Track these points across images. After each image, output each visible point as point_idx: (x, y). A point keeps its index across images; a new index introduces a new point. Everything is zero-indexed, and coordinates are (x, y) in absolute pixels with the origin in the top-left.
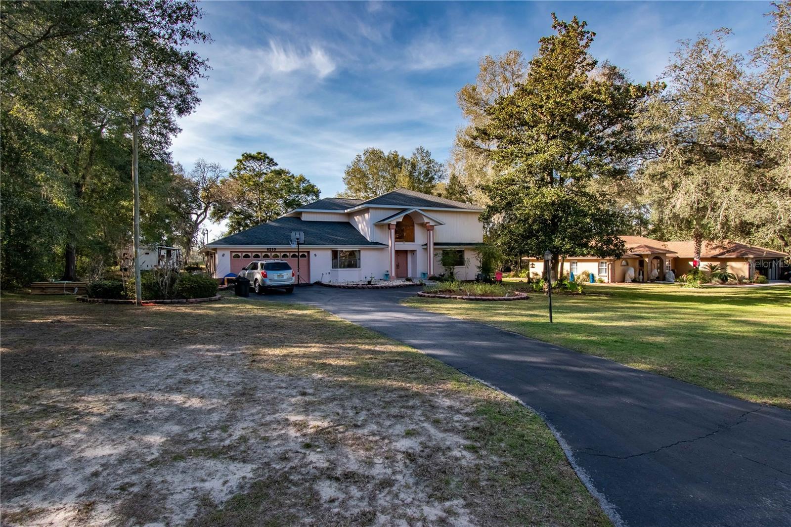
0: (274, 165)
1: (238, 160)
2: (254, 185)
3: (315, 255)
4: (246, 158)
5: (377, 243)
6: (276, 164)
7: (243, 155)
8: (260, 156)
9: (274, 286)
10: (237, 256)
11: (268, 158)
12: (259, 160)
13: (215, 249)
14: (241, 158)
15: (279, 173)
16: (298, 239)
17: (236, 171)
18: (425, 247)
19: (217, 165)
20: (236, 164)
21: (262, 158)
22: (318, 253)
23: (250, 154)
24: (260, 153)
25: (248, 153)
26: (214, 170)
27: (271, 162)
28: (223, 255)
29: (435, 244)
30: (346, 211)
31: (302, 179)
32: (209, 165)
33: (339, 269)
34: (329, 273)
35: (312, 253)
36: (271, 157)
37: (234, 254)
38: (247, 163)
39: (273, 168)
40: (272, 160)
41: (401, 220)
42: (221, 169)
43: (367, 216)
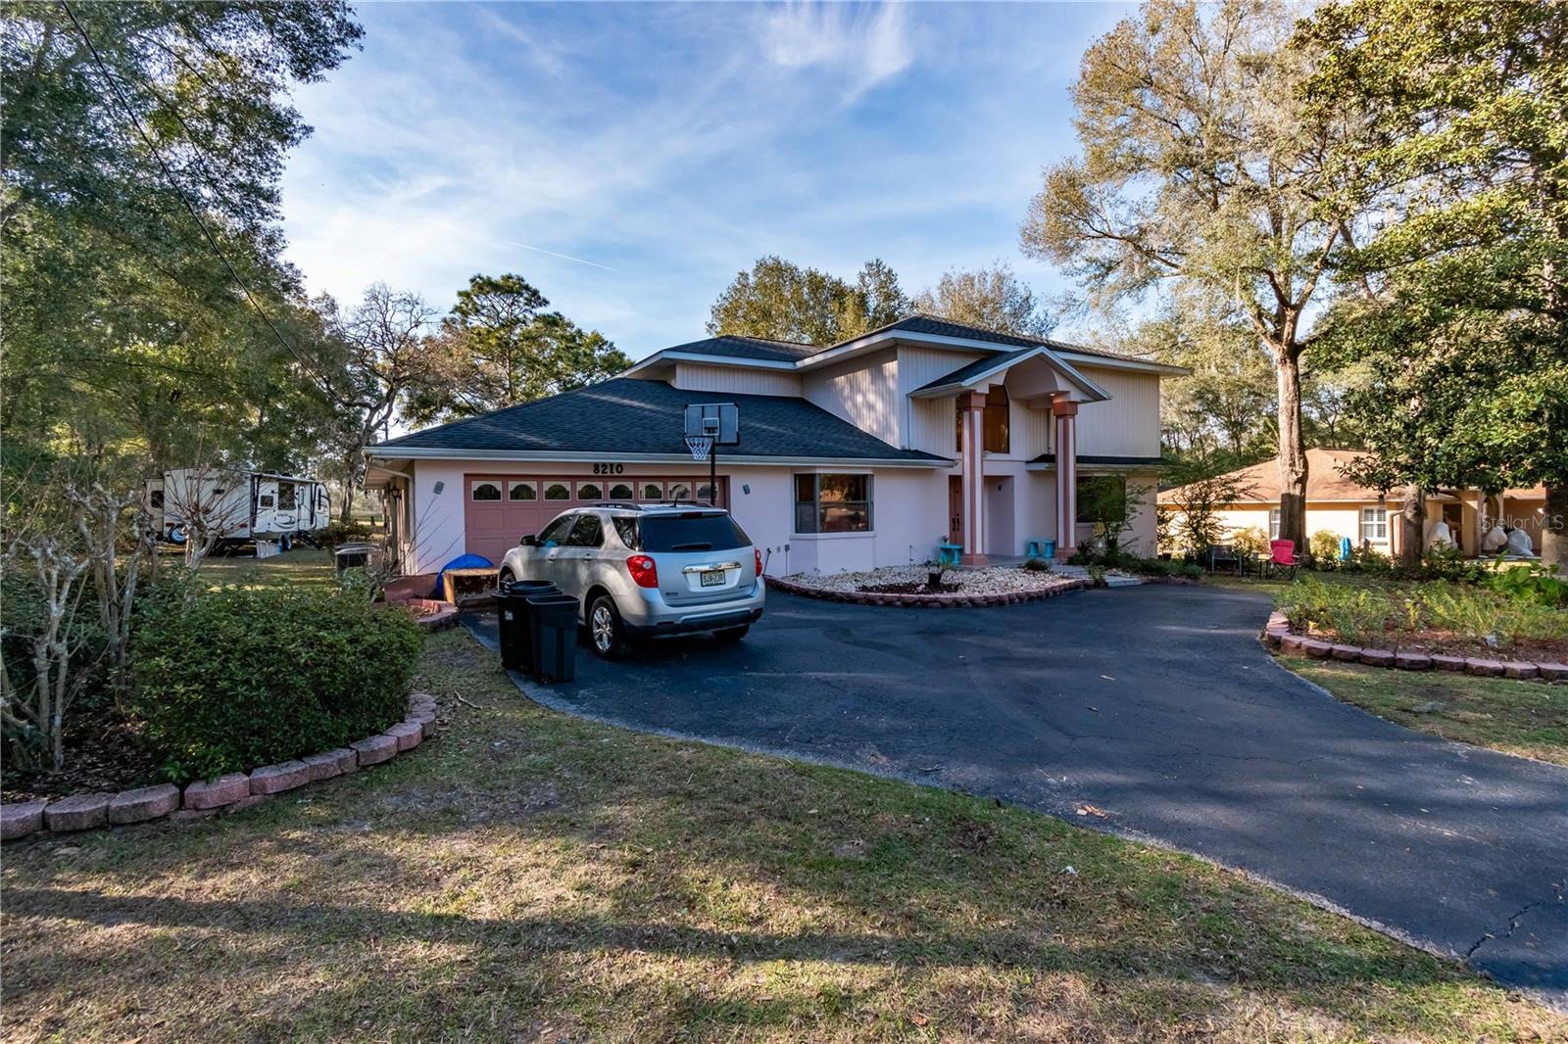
0: (540, 305)
1: (460, 294)
2: (499, 345)
3: (747, 490)
4: (481, 288)
5: (918, 454)
6: (546, 302)
7: (472, 281)
8: (510, 284)
9: (690, 625)
10: (487, 493)
11: (527, 288)
12: (509, 291)
13: (410, 466)
14: (467, 287)
15: (553, 322)
16: (711, 430)
17: (457, 316)
18: (1043, 466)
19: (415, 297)
20: (457, 301)
21: (511, 287)
22: (756, 482)
23: (489, 278)
24: (510, 277)
25: (484, 276)
26: (408, 307)
27: (535, 298)
28: (439, 488)
29: (1080, 460)
30: (799, 364)
31: (598, 341)
32: (398, 298)
33: (820, 535)
34: (787, 548)
35: (736, 484)
36: (533, 286)
37: (476, 485)
38: (482, 301)
39: (540, 311)
40: (535, 293)
41: (999, 381)
42: (426, 307)
43: (891, 367)
